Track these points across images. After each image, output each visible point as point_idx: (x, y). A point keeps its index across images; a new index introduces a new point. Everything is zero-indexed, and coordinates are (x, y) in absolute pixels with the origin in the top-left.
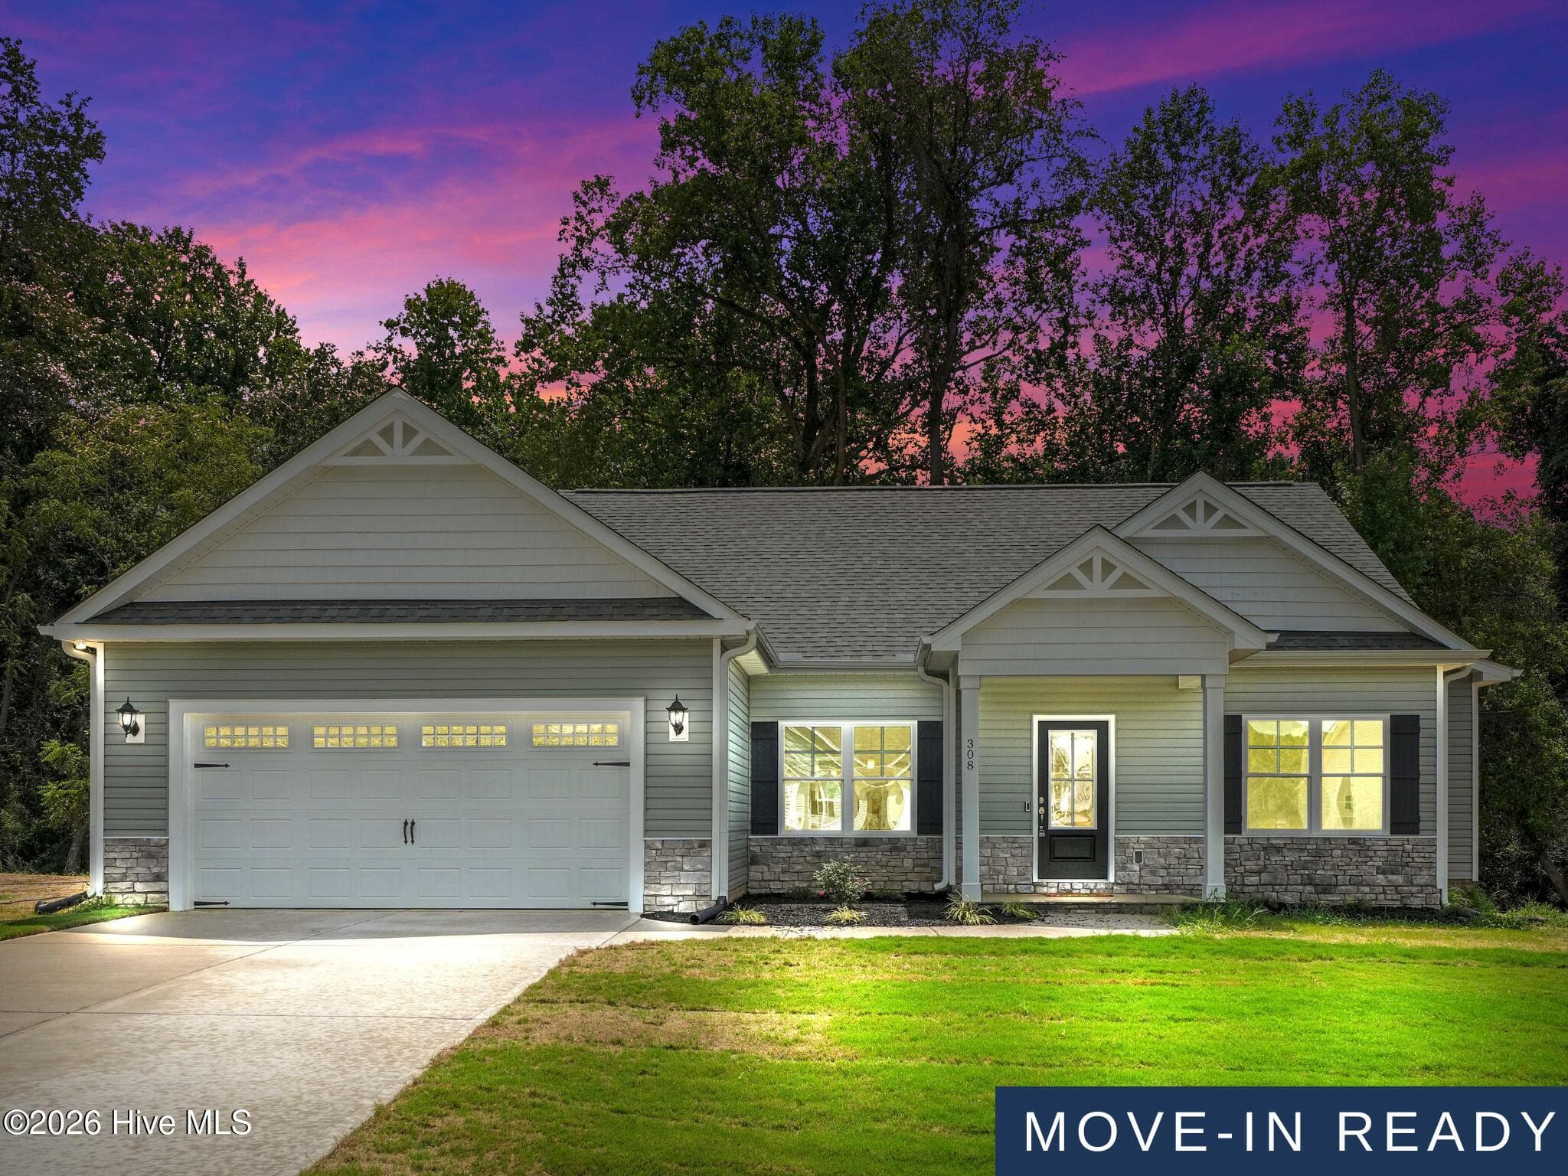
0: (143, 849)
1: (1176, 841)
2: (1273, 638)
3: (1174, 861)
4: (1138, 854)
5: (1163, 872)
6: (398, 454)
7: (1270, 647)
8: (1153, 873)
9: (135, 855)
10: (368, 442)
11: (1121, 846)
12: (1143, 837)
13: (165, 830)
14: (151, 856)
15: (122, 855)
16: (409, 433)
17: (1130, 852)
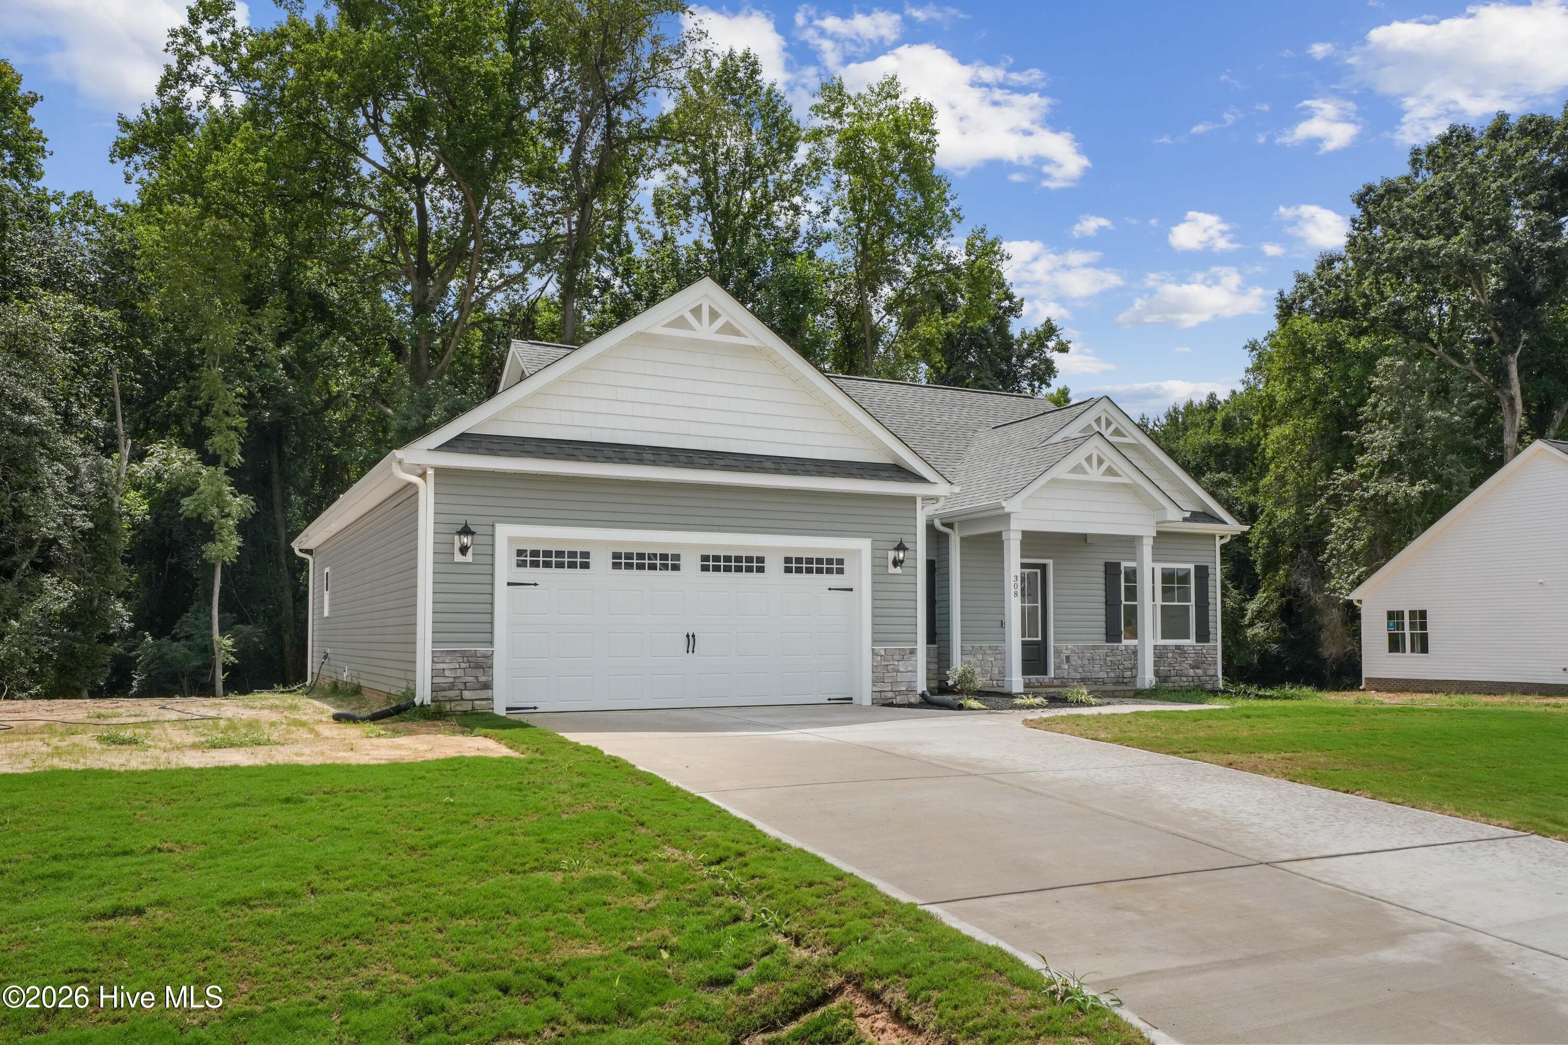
0: (471, 659)
1: (1087, 647)
2: (1188, 515)
3: (1086, 662)
4: (1068, 658)
5: (1081, 670)
6: (705, 331)
7: (1185, 520)
8: (1076, 671)
9: (463, 665)
10: (682, 317)
11: (1058, 652)
12: (1070, 646)
13: (491, 643)
14: (478, 666)
15: (452, 666)
16: (714, 315)
17: (1063, 656)
